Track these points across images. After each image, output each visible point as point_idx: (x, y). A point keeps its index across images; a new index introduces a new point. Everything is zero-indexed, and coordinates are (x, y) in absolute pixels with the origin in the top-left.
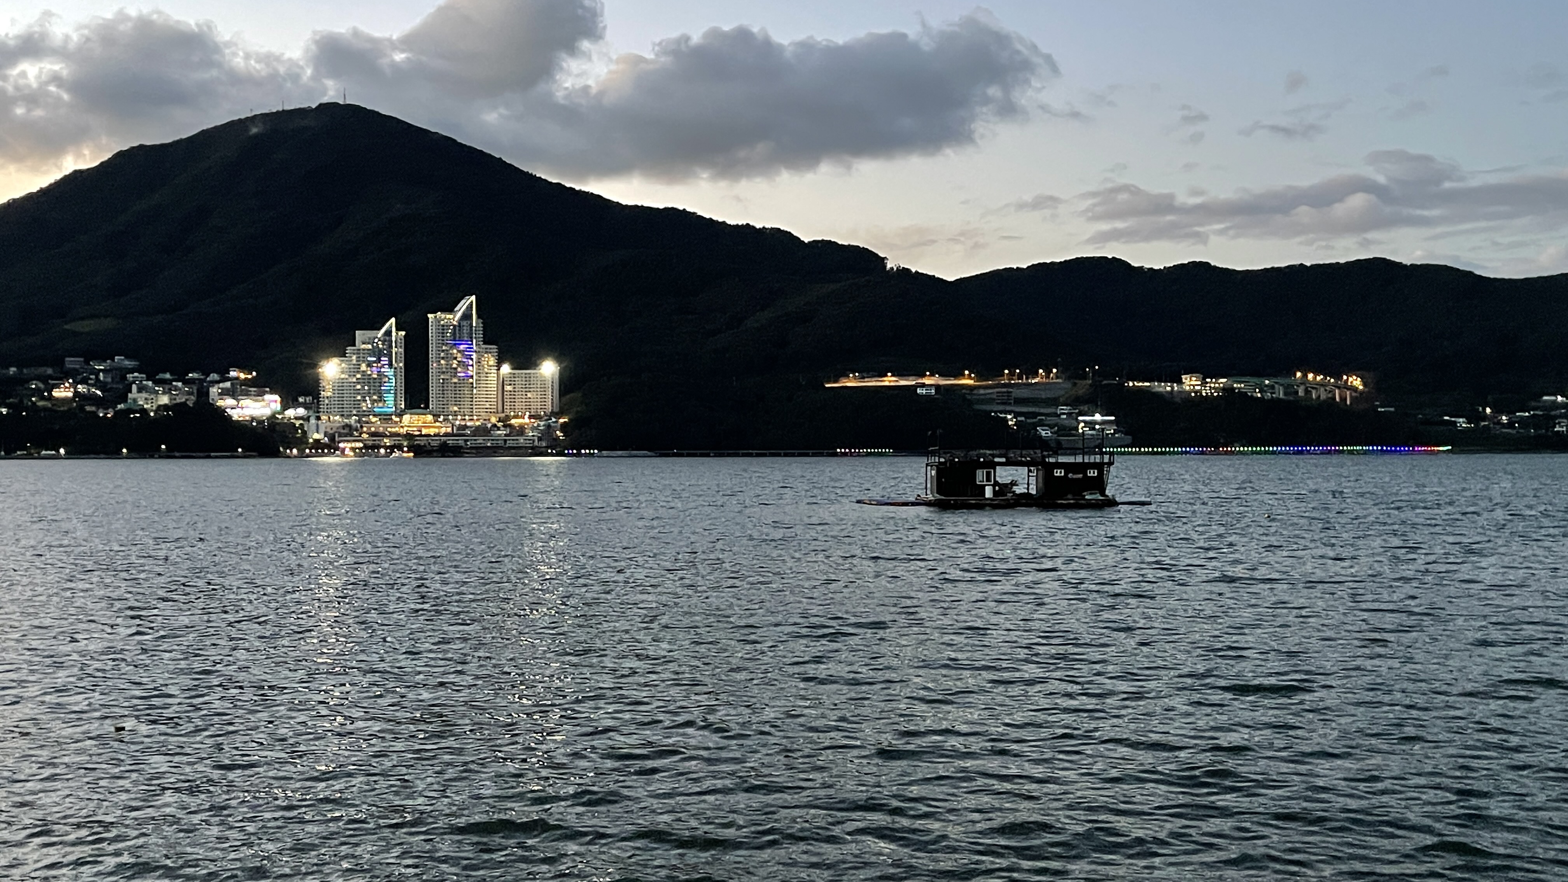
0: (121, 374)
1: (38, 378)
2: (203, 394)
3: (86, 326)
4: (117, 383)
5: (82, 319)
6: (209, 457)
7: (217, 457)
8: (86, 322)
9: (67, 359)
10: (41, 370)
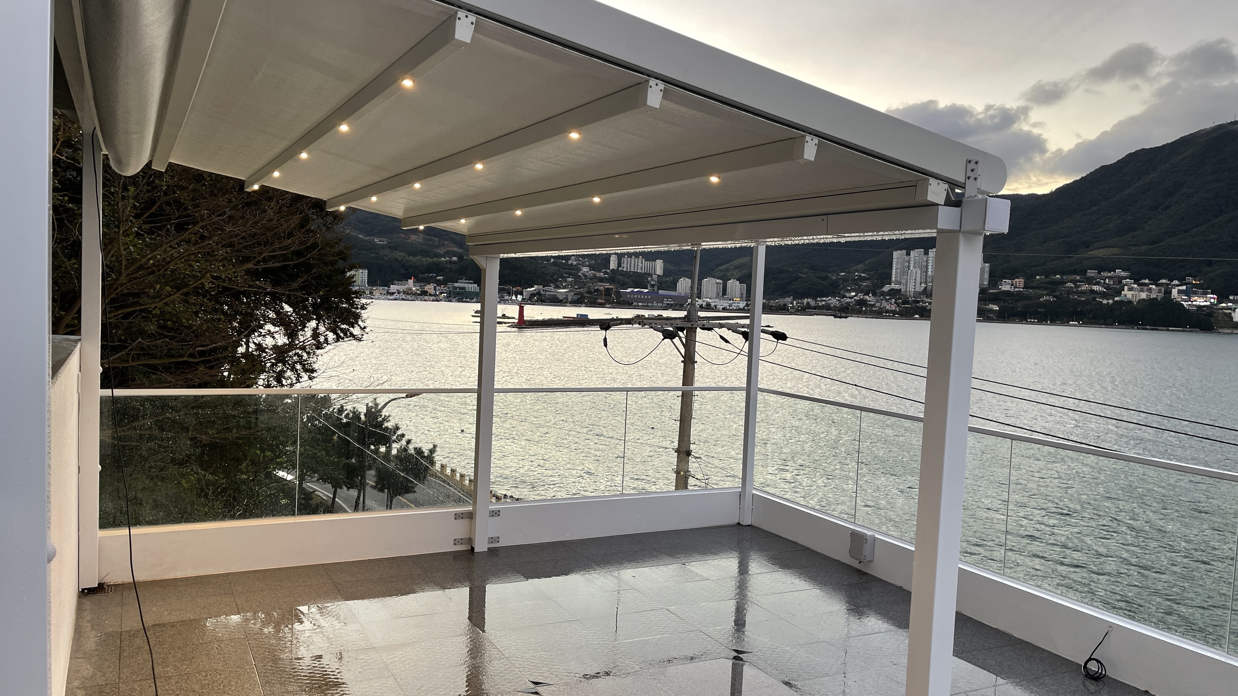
0: (1120, 279)
1: (1071, 282)
2: (1168, 293)
3: (1101, 253)
4: (1116, 284)
5: (1099, 248)
6: (1168, 330)
7: (1173, 330)
8: (1101, 250)
9: (1088, 271)
10: (1073, 277)
